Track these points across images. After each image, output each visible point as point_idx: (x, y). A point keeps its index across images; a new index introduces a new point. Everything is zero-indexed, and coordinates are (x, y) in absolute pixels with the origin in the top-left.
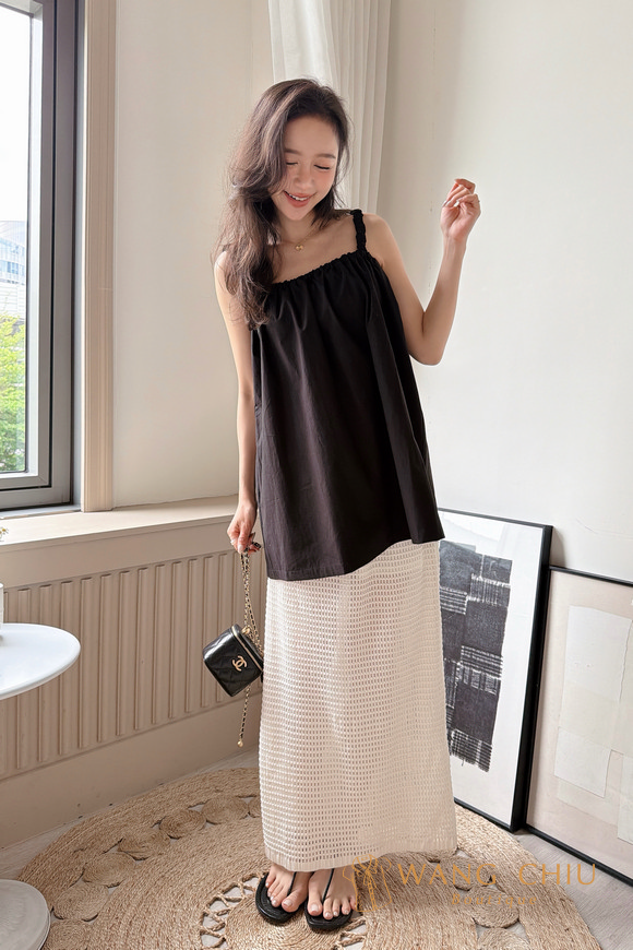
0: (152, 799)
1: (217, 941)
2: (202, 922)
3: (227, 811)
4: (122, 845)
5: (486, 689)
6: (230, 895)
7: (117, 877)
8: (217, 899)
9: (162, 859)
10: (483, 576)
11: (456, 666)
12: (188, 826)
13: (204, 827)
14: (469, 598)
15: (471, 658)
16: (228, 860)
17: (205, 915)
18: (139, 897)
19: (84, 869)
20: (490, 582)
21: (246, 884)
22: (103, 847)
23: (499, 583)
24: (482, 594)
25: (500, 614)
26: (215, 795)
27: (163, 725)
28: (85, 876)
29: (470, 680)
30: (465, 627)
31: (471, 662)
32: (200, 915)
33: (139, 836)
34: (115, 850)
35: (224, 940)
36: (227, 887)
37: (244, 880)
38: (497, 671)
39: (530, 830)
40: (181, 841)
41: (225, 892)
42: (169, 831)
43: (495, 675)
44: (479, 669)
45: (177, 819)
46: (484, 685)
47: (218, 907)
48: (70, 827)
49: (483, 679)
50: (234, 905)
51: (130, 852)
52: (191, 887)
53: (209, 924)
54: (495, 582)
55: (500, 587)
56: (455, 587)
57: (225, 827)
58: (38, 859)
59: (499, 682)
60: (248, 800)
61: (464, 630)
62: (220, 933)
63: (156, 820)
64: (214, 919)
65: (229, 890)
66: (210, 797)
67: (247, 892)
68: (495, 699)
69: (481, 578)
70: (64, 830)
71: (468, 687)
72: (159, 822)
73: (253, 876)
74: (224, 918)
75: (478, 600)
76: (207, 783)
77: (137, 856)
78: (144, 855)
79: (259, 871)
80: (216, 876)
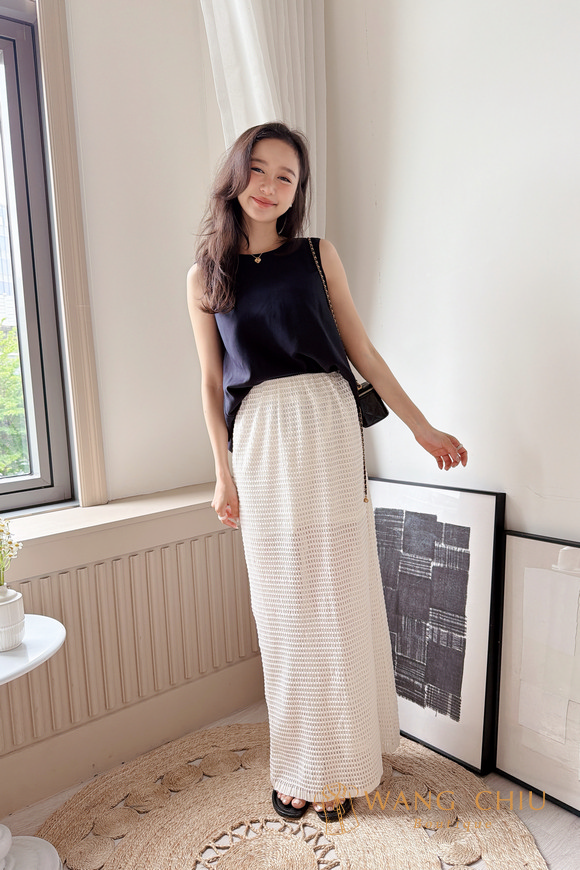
0: (157, 756)
3: (222, 764)
4: (128, 800)
5: (453, 647)
6: (220, 843)
7: (123, 830)
8: (209, 847)
9: (163, 811)
10: (445, 543)
11: (426, 627)
12: (187, 779)
13: (201, 780)
14: (433, 564)
15: (439, 619)
16: (220, 810)
17: (197, 862)
18: (140, 848)
19: (94, 824)
20: (452, 548)
21: (236, 832)
22: (113, 802)
23: (459, 549)
24: (444, 559)
25: (463, 577)
26: (212, 750)
27: (166, 691)
28: (97, 831)
29: (439, 639)
30: (432, 591)
31: (439, 622)
32: (193, 863)
33: (144, 792)
34: (121, 805)
36: (218, 835)
37: (233, 829)
38: (462, 630)
40: (180, 794)
41: (216, 840)
42: (170, 786)
43: (460, 634)
44: (446, 629)
45: (177, 774)
46: (451, 643)
47: (210, 854)
48: (85, 785)
49: (450, 638)
50: (223, 852)
51: (136, 808)
52: (186, 837)
54: (456, 548)
55: (461, 552)
56: (421, 554)
57: (219, 779)
58: (56, 815)
59: (465, 640)
60: (240, 754)
61: (431, 594)
63: (158, 776)
64: (205, 866)
65: (220, 838)
66: (207, 752)
67: (236, 840)
68: (462, 655)
69: (443, 545)
70: (79, 789)
71: (437, 645)
72: (161, 778)
73: (241, 824)
74: (214, 865)
75: (442, 565)
76: (206, 739)
77: (141, 809)
78: (147, 809)
79: (246, 820)
80: (209, 826)
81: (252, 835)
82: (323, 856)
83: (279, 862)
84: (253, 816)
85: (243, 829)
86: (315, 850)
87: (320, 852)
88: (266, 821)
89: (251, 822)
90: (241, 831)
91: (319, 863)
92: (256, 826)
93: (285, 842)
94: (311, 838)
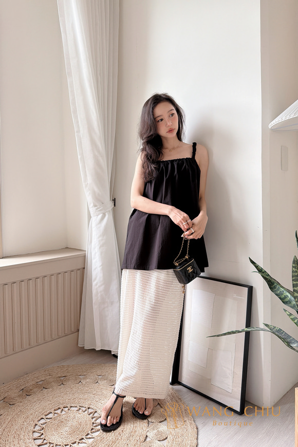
0: (21, 380)
1: (40, 434)
2: (34, 428)
3: (53, 383)
4: (5, 399)
6: (48, 417)
7: (1, 412)
8: (42, 418)
9: (22, 404)
12: (35, 390)
13: (42, 390)
16: (49, 402)
17: (36, 425)
18: (9, 420)
21: (56, 412)
26: (49, 377)
27: (27, 349)
32: (34, 425)
33: (13, 395)
34: (2, 402)
35: (42, 434)
37: (55, 410)
39: (180, 384)
40: (31, 396)
41: (46, 415)
42: (27, 393)
45: (31, 388)
47: (42, 421)
50: (49, 420)
51: (8, 402)
52: (32, 414)
53: (37, 428)
57: (50, 389)
60: (62, 378)
62: (41, 432)
63: (21, 389)
64: (40, 426)
65: (48, 414)
66: (47, 378)
67: (56, 415)
72: (23, 389)
73: (59, 408)
74: (44, 426)
76: (47, 372)
77: (11, 403)
78: (14, 403)
79: (61, 406)
80: (43, 409)
81: (63, 413)
82: (96, 420)
83: (75, 423)
84: (65, 405)
85: (60, 410)
86: (92, 418)
87: (94, 419)
88: (71, 407)
89: (64, 407)
90: (59, 411)
91: (93, 423)
92: (66, 409)
93: (79, 415)
94: (91, 413)
